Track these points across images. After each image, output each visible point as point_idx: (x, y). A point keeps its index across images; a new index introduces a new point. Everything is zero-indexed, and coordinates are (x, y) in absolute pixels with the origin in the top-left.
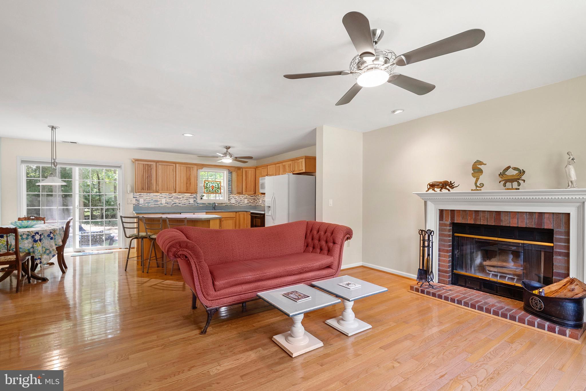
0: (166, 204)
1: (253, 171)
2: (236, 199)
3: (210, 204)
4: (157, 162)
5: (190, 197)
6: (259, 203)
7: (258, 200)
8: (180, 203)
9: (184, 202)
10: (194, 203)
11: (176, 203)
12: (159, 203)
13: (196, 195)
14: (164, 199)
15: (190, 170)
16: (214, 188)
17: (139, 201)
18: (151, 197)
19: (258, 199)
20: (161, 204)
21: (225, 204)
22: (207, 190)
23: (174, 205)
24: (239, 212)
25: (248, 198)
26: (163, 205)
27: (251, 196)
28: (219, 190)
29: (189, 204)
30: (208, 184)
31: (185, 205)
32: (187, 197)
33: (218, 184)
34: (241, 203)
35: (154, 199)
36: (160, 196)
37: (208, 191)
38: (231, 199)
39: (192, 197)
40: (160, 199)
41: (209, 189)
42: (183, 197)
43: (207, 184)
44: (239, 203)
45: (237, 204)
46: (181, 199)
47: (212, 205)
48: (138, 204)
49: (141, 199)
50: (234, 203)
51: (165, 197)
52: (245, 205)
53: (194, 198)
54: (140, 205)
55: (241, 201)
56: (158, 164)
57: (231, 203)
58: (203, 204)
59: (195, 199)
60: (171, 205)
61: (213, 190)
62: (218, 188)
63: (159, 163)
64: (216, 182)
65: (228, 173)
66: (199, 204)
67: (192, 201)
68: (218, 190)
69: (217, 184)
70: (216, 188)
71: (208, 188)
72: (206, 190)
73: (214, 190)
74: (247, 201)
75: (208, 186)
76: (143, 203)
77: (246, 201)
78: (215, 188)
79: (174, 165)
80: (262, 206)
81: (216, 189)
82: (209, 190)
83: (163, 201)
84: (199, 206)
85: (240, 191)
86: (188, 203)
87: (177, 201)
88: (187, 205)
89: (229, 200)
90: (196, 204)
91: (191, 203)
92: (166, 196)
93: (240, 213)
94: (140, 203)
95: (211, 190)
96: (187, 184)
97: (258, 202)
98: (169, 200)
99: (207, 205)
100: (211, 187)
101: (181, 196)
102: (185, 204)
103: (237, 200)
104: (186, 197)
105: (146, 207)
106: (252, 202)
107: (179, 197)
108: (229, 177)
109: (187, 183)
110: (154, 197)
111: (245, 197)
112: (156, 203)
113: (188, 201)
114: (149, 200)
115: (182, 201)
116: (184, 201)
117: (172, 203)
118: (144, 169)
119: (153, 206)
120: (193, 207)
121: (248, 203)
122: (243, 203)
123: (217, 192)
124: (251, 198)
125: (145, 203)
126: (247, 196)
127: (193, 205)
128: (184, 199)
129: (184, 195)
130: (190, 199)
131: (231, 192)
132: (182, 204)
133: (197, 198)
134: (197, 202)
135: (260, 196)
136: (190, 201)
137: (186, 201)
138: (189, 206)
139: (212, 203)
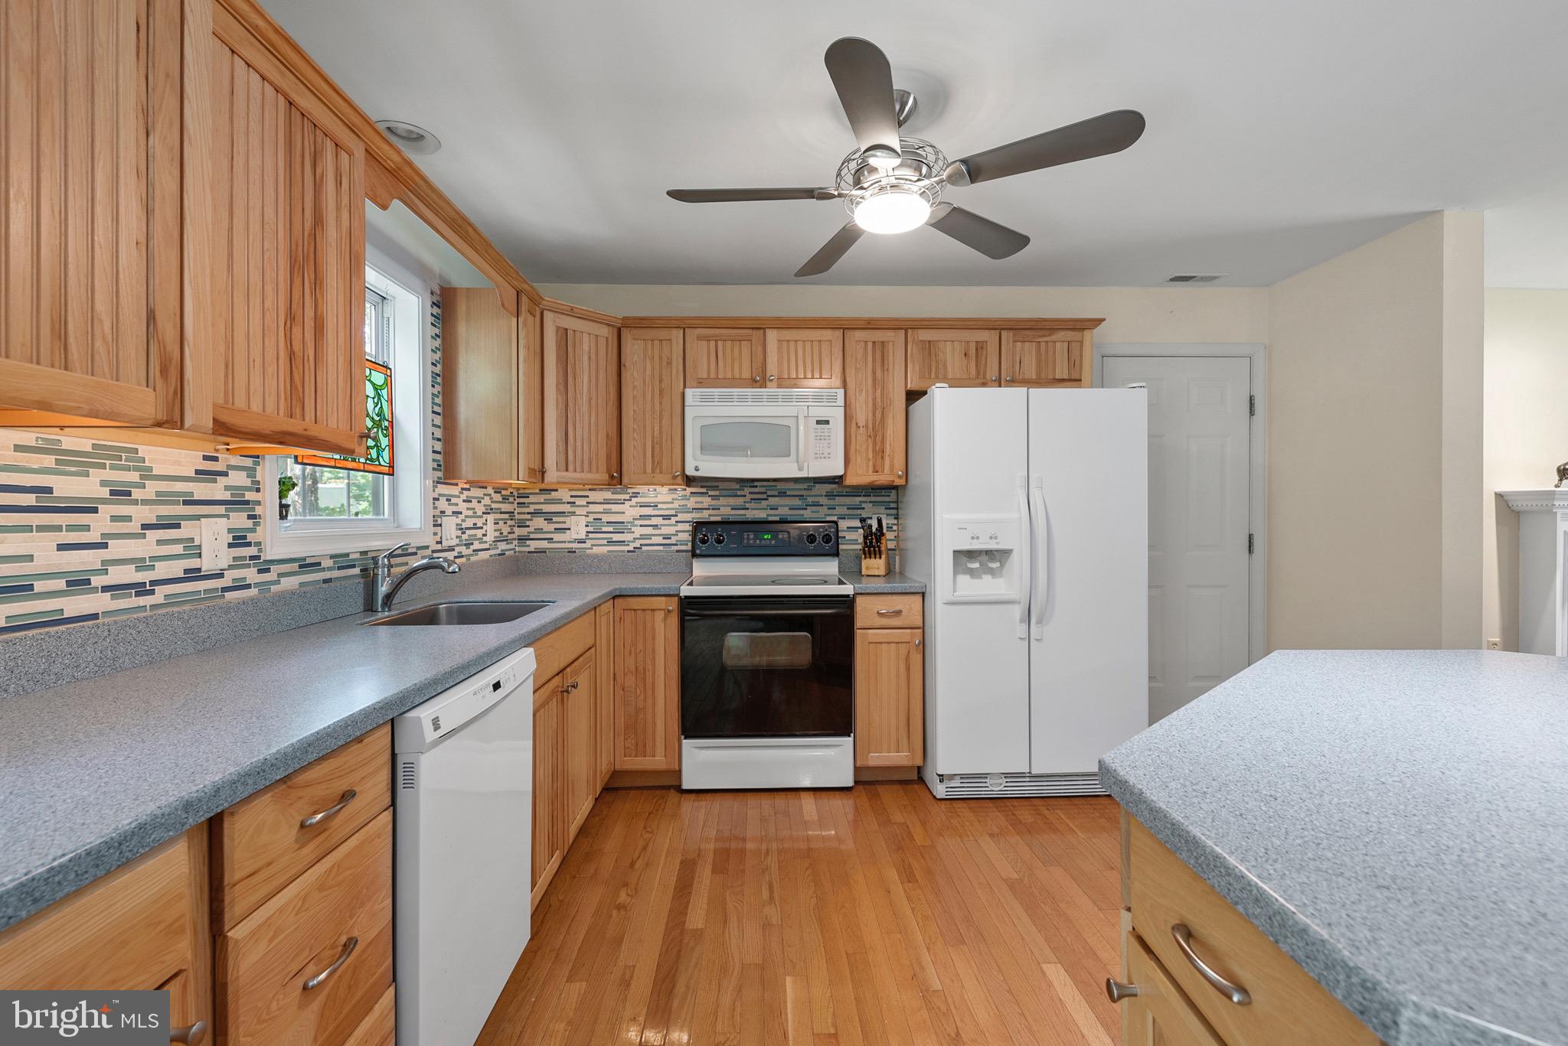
1: (602, 343)
2: (460, 520)
3: (342, 561)
5: (201, 490)
8: (78, 583)
9: (141, 564)
10: (238, 563)
13: (251, 472)
15: (318, 171)
19: (536, 513)
25: (496, 511)
27: (504, 499)
28: (384, 441)
29: (193, 575)
31: (142, 600)
32: (162, 499)
34: (476, 545)
38: (443, 520)
39: (217, 490)
42: (121, 493)
44: (467, 545)
45: (464, 550)
46: (99, 524)
47: (357, 571)
50: (454, 542)
52: (488, 554)
53: (237, 503)
55: (475, 526)
57: (443, 542)
58: (303, 565)
59: (240, 520)
62: (379, 425)
66: (271, 576)
67: (212, 541)
68: (377, 443)
74: (492, 528)
84: (282, 596)
86: (177, 569)
87: (39, 549)
88: (171, 601)
89: (432, 523)
90: (251, 575)
91: (207, 564)
96: (297, 331)
97: (539, 531)
99: (327, 575)
101: (97, 475)
102: (141, 589)
103: (463, 525)
104: (152, 488)
106: (505, 531)
107: (66, 487)
111: (487, 500)
113: (178, 549)
115: (118, 549)
120: (227, 609)
121: (495, 542)
122: (479, 541)
123: (374, 453)
124: (503, 507)
127: (225, 589)
128: (128, 519)
129: (136, 469)
130: (198, 518)
131: (441, 463)
132: (106, 589)
133: (258, 503)
134: (260, 550)
135: (572, 496)
136: (199, 547)
137: (160, 542)
138: (187, 607)
139: (358, 556)
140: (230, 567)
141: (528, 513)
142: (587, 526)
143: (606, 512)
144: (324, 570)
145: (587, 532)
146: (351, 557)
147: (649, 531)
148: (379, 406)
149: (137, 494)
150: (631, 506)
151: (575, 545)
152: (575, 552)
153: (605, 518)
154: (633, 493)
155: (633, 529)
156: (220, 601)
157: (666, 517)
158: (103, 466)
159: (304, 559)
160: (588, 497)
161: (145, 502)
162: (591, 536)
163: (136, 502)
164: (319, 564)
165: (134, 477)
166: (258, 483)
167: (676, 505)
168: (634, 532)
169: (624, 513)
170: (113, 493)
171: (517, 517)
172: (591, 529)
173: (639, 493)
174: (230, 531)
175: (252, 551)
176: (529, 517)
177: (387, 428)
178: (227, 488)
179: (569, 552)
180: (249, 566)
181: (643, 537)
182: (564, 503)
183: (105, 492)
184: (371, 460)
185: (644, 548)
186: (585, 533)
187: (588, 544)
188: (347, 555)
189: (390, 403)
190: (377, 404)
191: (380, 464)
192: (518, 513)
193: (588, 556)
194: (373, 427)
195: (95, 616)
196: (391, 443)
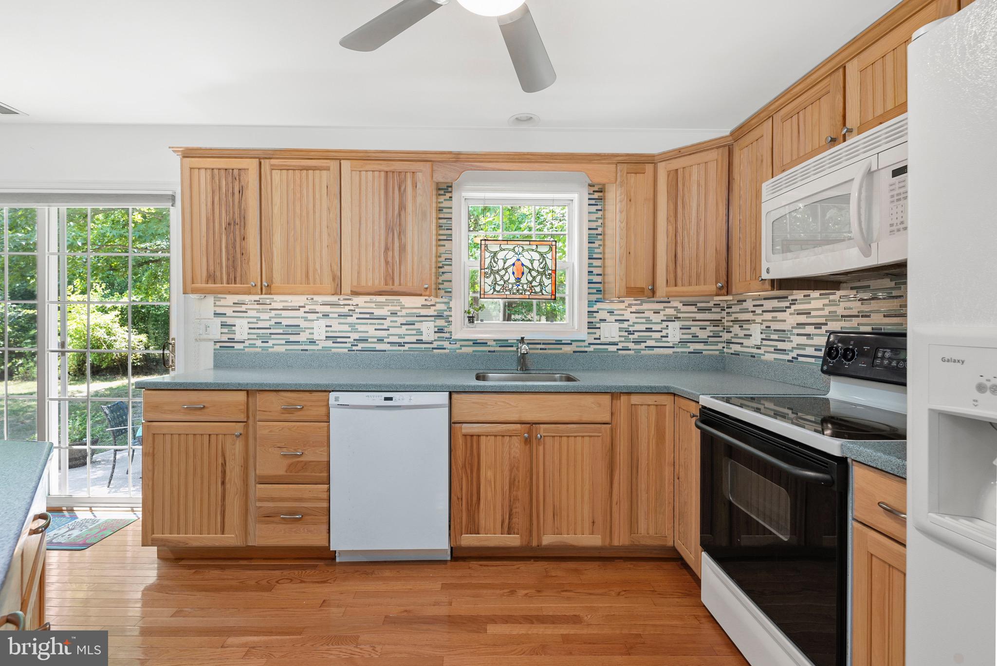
0: (329, 344)
1: (712, 167)
2: (625, 325)
3: (503, 343)
4: (262, 157)
5: (424, 312)
6: (746, 342)
7: (736, 329)
8: (380, 340)
9: (400, 336)
10: (439, 339)
11: (365, 340)
12: (302, 337)
13: (447, 304)
14: (323, 322)
15: (402, 189)
16: (526, 270)
17: (234, 328)
18: (274, 313)
19: (735, 321)
20: (312, 342)
21: (573, 347)
22: (495, 283)
23: (361, 346)
24: (629, 393)
25: (686, 319)
26: (320, 347)
27: (701, 310)
28: (547, 282)
29: (419, 342)
30: (501, 255)
31: (401, 348)
32: (408, 315)
33: (541, 254)
34: (650, 343)
35: (285, 322)
36: (307, 309)
37: (498, 288)
38: (602, 325)
39: (431, 312)
40: (306, 319)
41: (502, 277)
42: (394, 314)
43: (495, 253)
44: (636, 342)
45: (631, 346)
46: (387, 323)
47: (515, 348)
48: (231, 340)
49: (237, 322)
50: (617, 340)
51: (326, 316)
52: (670, 351)
53: (439, 316)
54: (238, 346)
55: (649, 330)
56: (266, 164)
57: (603, 340)
58: (476, 343)
59: (441, 323)
60: (349, 345)
61: (518, 280)
62: (542, 274)
63: (273, 161)
64: (534, 247)
65: (587, 202)
66: (458, 346)
67: (428, 330)
68: (541, 284)
69: (536, 256)
70: (534, 273)
71: (498, 272)
72: (489, 281)
73: (523, 280)
74: (678, 332)
75: (501, 263)
76: (245, 337)
77: (674, 332)
78: (530, 271)
79: (334, 165)
80: (766, 363)
81: (534, 278)
82: (502, 282)
83: (315, 331)
84: (461, 355)
85: (642, 280)
86: (413, 339)
87: (370, 330)
88: (410, 350)
89: (591, 326)
90: (446, 344)
91: (424, 338)
92: (327, 309)
93: (635, 399)
94: (237, 337)
95: (512, 280)
96: (390, 253)
97: (736, 336)
98: (338, 327)
99: (492, 349)
100: (510, 270)
101: (387, 308)
102: (400, 344)
103: (631, 329)
104: (404, 312)
105: (258, 353)
106: (703, 335)
107: (378, 312)
108: (594, 217)
109: (387, 249)
110: (284, 313)
111: (671, 312)
112: (293, 338)
114: (267, 324)
115: (392, 331)
116: (397, 333)
117: (351, 340)
118: (213, 192)
119: (282, 349)
120: (433, 356)
121: (683, 342)
122: (657, 340)
123: (538, 289)
124: (699, 316)
125: (255, 337)
126: (680, 306)
127: (433, 348)
128: (396, 321)
129: (399, 306)
130: (422, 321)
131: (602, 289)
132: (388, 343)
133: (451, 316)
134: (451, 335)
135: (754, 306)
136: (422, 332)
137: (407, 330)
138: (416, 353)
139: (515, 341)
140: (435, 340)
141: (732, 321)
142: (761, 333)
143: (774, 320)
144: (489, 346)
145: (763, 339)
146: (509, 341)
147: (803, 340)
148: (544, 263)
149: (399, 314)
150: (790, 314)
151: (755, 351)
152: (754, 357)
153: (775, 326)
154: (792, 300)
155: (792, 338)
156: (430, 353)
157: (818, 326)
158: (389, 306)
159: (476, 340)
160: (762, 305)
161: (401, 316)
162: (765, 342)
163: (399, 316)
164: (487, 343)
165: (398, 308)
166: (451, 308)
167: (826, 312)
168: (792, 341)
169: (785, 321)
170: (391, 313)
171: (726, 324)
172: (764, 336)
173: (796, 300)
174: (435, 327)
175: (447, 335)
176: (731, 324)
177: (550, 274)
178: (435, 311)
179: (752, 356)
180: (445, 341)
181: (800, 346)
182: (749, 312)
183: (389, 313)
184: (535, 292)
185: (800, 359)
186: (760, 340)
187: (761, 351)
188: (507, 340)
189: (554, 261)
190: (542, 263)
191: (543, 294)
192: (727, 321)
193: (762, 361)
194: (537, 275)
195: (385, 351)
196: (553, 282)
